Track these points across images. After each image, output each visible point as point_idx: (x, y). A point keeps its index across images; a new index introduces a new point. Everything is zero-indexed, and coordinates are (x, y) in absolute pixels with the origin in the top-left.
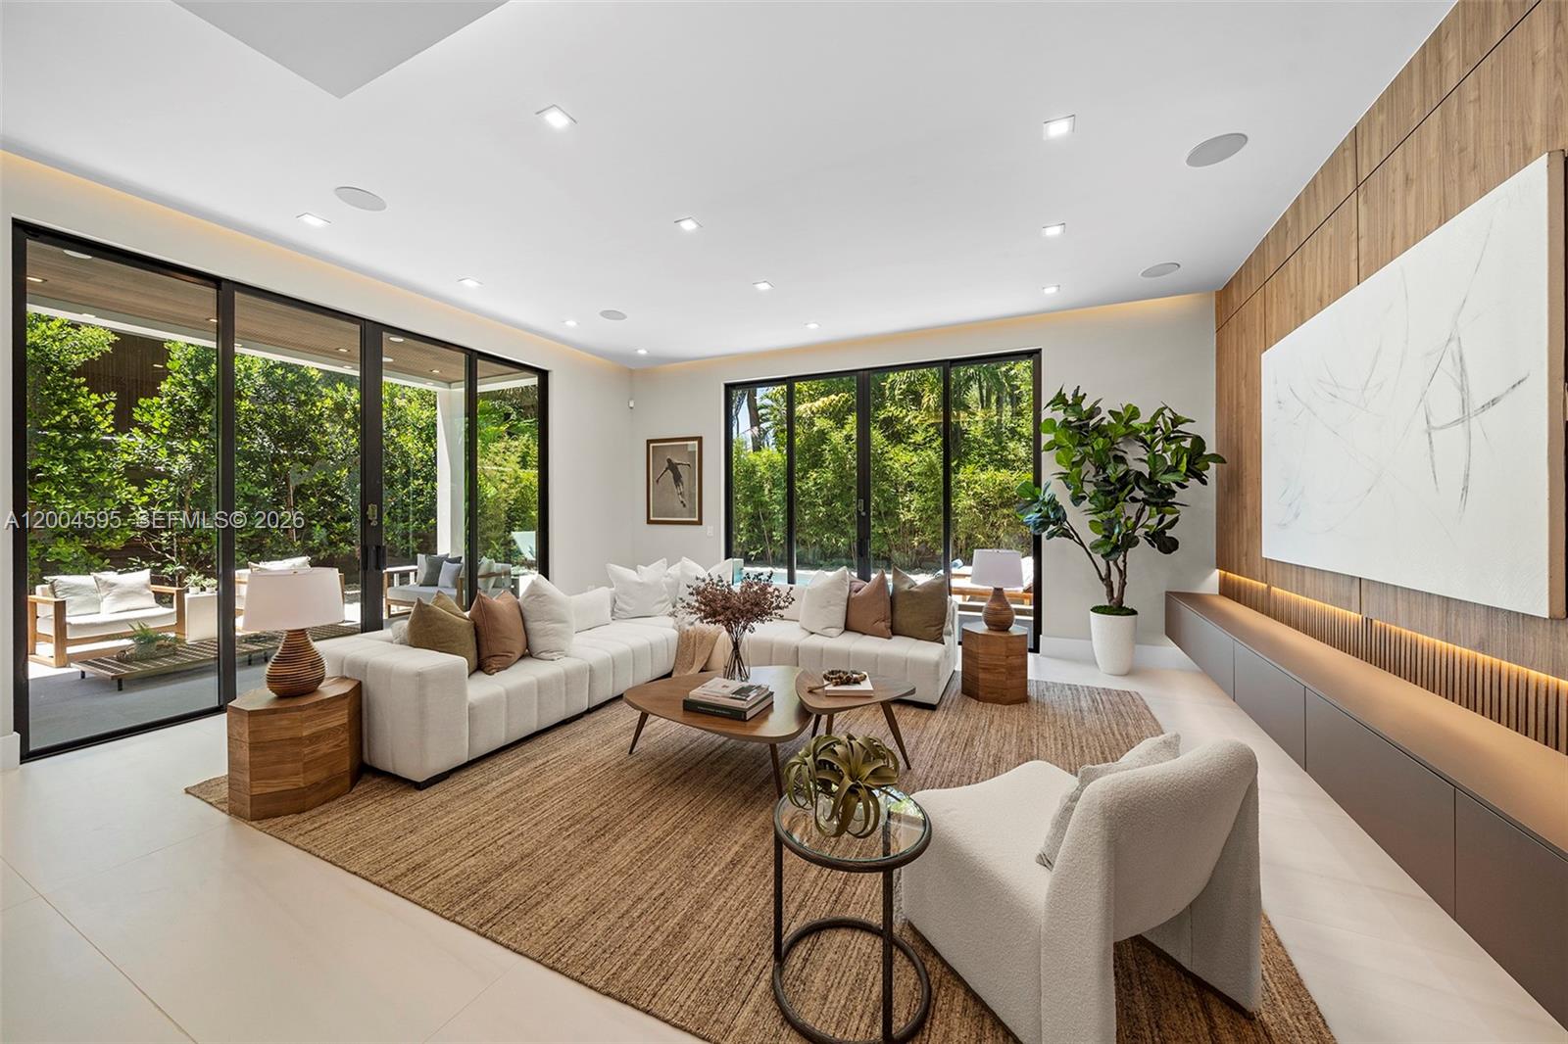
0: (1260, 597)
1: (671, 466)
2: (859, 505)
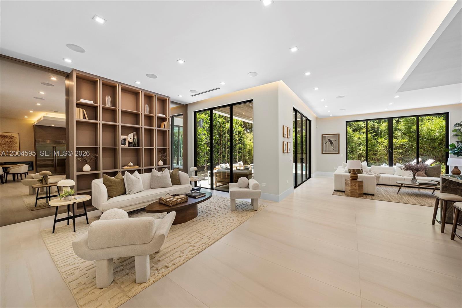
1: (330, 140)
2: (390, 149)
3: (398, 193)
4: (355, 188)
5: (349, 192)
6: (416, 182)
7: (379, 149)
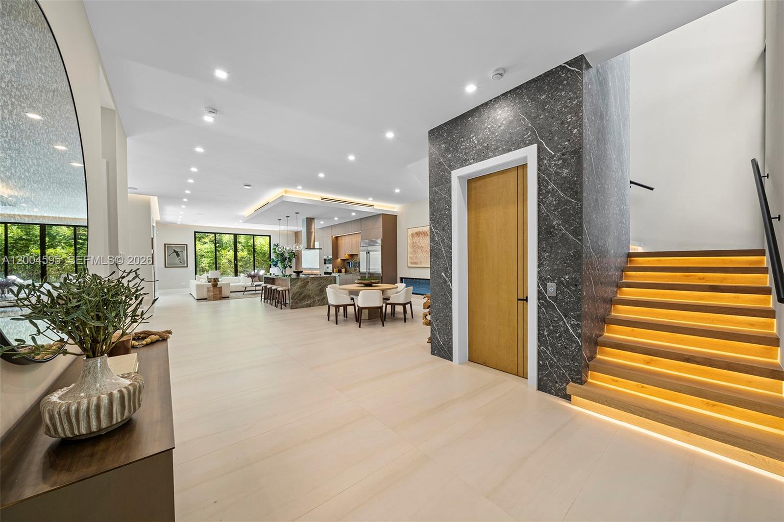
2: (235, 262)
3: (243, 295)
4: (217, 293)
5: (211, 297)
7: (222, 262)
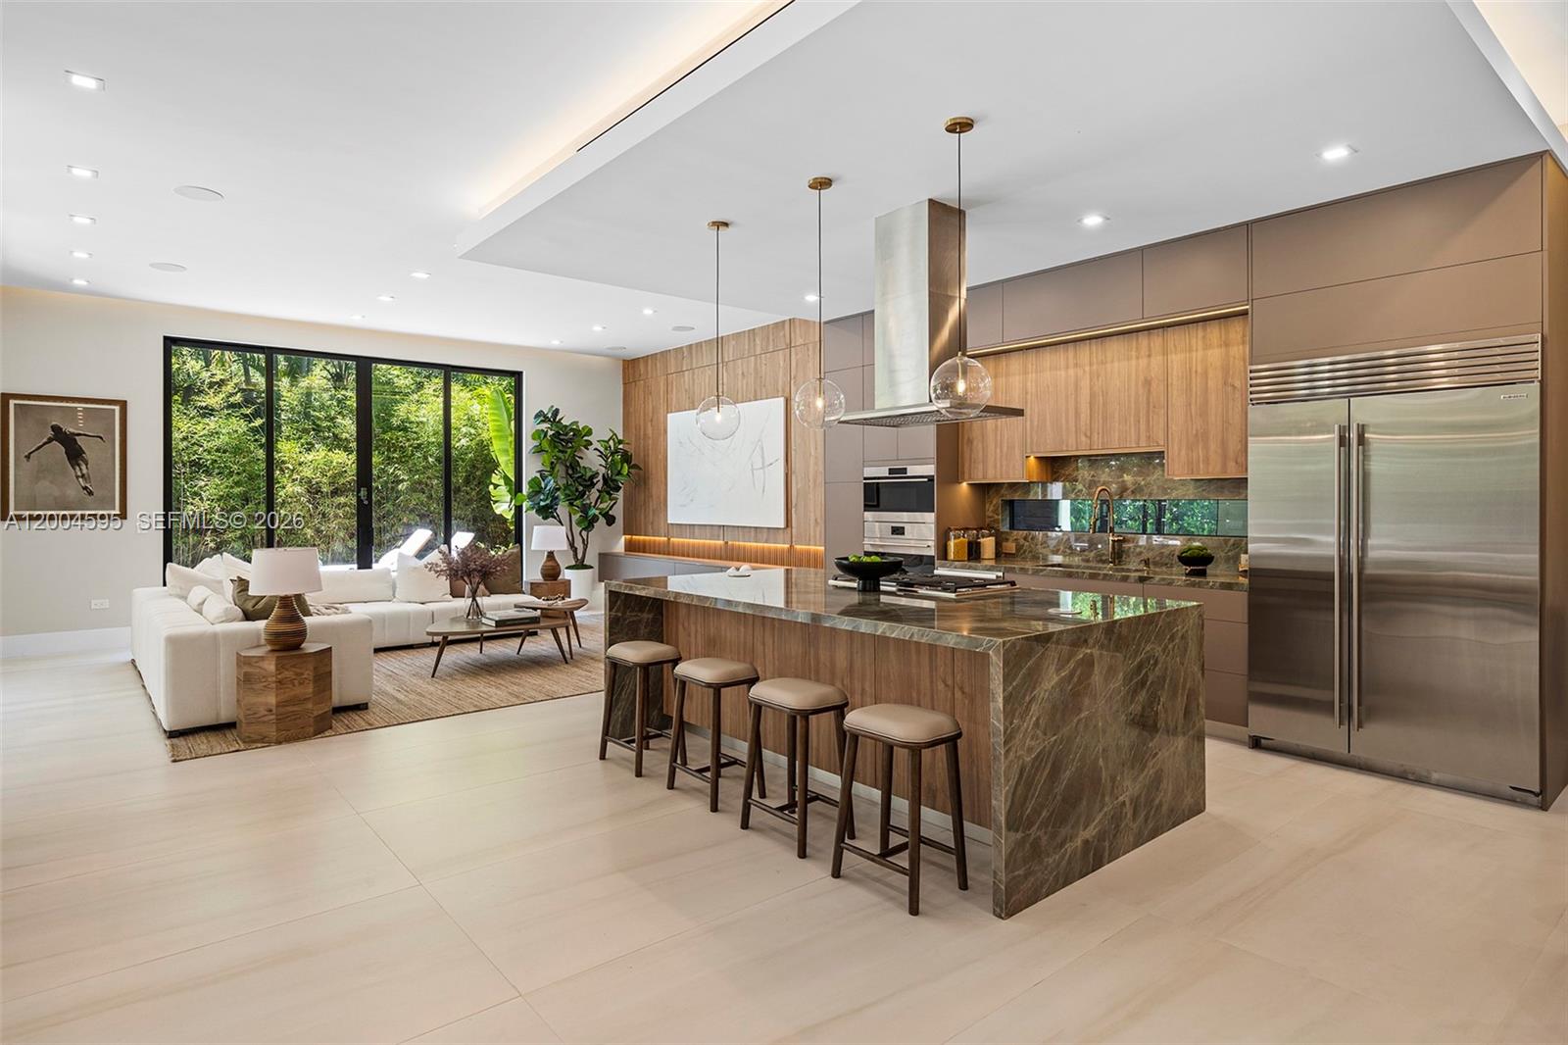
0: (662, 546)
1: (59, 435)
2: (363, 493)
3: (433, 676)
4: (298, 691)
5: (268, 722)
6: (484, 620)
